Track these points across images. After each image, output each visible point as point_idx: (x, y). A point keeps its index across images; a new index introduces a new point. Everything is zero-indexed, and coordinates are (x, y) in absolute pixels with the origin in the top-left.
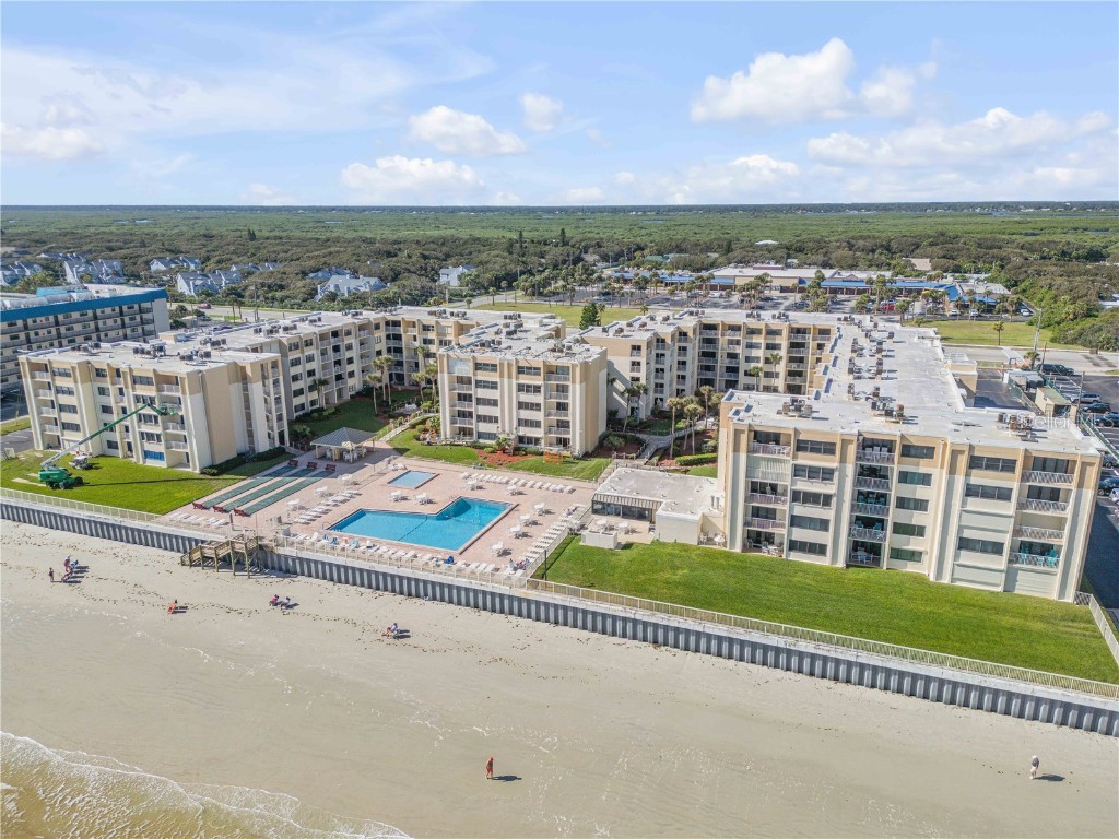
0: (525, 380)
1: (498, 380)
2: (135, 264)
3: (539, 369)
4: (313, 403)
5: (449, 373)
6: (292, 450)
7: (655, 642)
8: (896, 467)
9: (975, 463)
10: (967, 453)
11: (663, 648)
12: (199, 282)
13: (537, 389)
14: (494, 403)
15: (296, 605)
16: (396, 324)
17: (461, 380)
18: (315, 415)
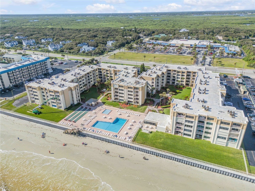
0: (129, 90)
1: (124, 89)
2: (38, 40)
3: (132, 88)
4: (84, 89)
5: (113, 87)
6: (82, 103)
7: (157, 155)
8: (206, 121)
9: (222, 123)
10: (220, 121)
11: (158, 157)
12: (53, 47)
13: (132, 92)
14: (123, 94)
15: (87, 144)
16: (100, 69)
17: (116, 89)
18: (85, 92)
